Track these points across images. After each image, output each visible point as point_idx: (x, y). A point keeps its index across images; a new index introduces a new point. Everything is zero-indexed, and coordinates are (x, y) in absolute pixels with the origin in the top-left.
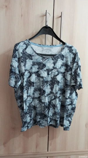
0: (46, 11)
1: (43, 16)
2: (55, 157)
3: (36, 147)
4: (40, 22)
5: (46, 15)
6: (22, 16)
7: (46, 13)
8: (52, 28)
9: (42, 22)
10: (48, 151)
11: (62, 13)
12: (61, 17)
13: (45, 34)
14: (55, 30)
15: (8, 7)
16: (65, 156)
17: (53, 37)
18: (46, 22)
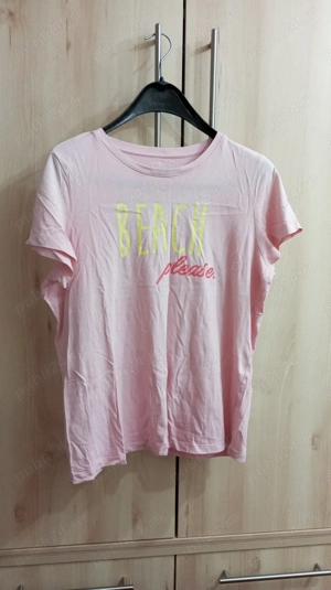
0: (157, 26)
1: (146, 45)
2: (204, 556)
3: (135, 521)
4: (135, 67)
5: (156, 42)
6: (68, 46)
7: (156, 34)
8: (180, 89)
9: (143, 66)
10: (176, 535)
11: (213, 31)
12: (211, 46)
13: (156, 112)
14: (190, 97)
15: (17, 16)
16: (238, 553)
17: (186, 123)
18: (158, 66)
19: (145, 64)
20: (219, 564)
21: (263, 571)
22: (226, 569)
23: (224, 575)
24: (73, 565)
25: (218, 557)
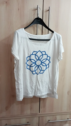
0: (38, 6)
1: (35, 10)
2: (45, 117)
3: (31, 110)
4: (33, 14)
5: (37, 9)
6: (19, 9)
7: (37, 7)
8: (42, 19)
9: (34, 14)
10: (39, 113)
11: (49, 7)
12: (49, 10)
13: (37, 24)
15: (8, 3)
16: (52, 116)
17: (43, 26)
18: (38, 14)
19: (35, 14)
20: (48, 118)
21: (57, 120)
22: (49, 119)
23: (49, 121)
24: (18, 119)
25: (48, 117)
